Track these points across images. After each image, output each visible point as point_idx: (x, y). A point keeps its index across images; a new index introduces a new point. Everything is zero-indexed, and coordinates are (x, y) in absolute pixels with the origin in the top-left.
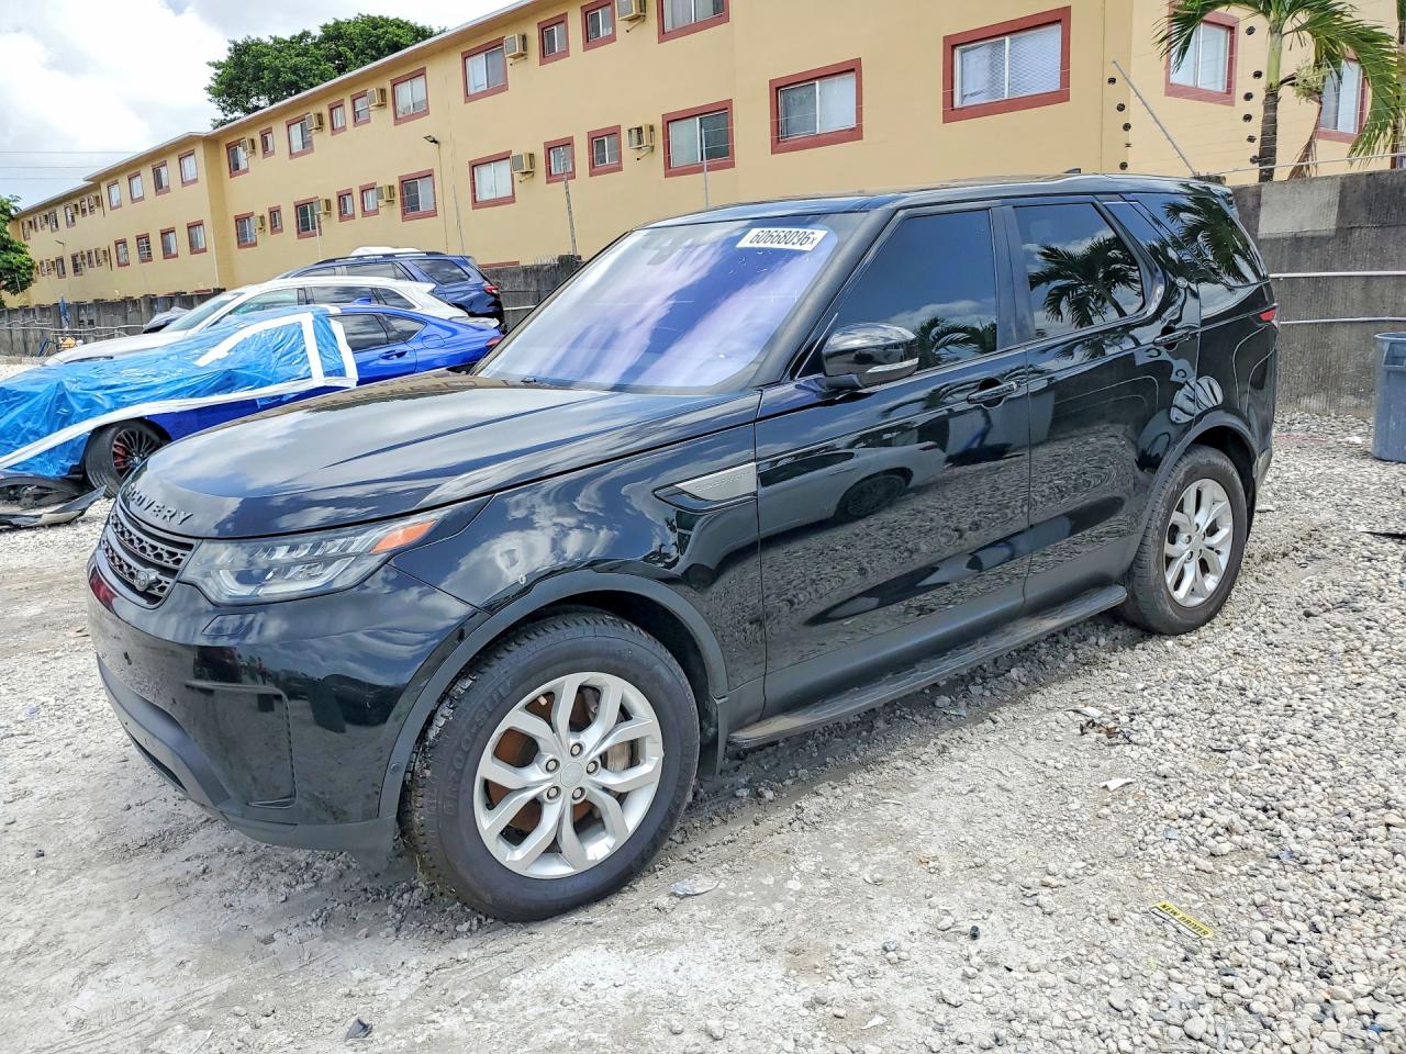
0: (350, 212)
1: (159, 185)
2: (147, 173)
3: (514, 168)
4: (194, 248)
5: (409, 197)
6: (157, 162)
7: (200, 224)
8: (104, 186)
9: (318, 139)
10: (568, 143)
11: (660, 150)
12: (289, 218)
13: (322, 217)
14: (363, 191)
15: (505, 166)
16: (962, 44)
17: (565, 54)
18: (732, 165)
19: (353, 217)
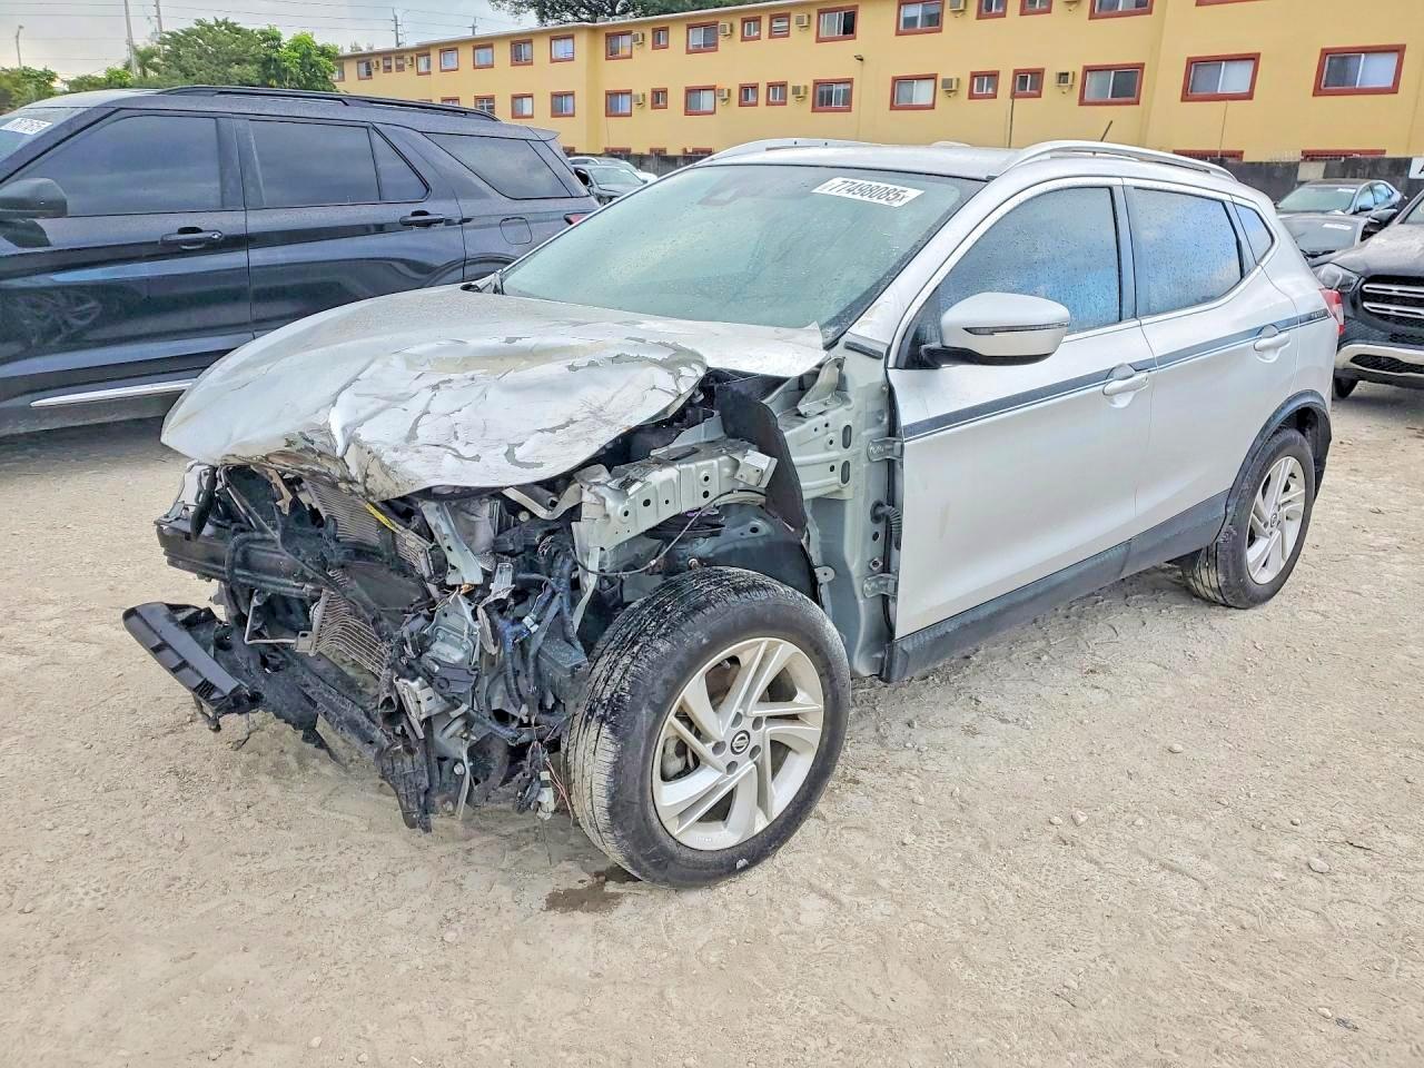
0: (751, 99)
1: (517, 59)
2: (503, 48)
3: (937, 86)
4: (557, 112)
5: (822, 95)
6: (518, 39)
7: (572, 94)
8: (435, 56)
9: (722, 41)
10: (993, 75)
11: (1077, 89)
12: (676, 99)
14: (770, 85)
17: (1003, 15)
18: (1137, 103)
19: (756, 104)
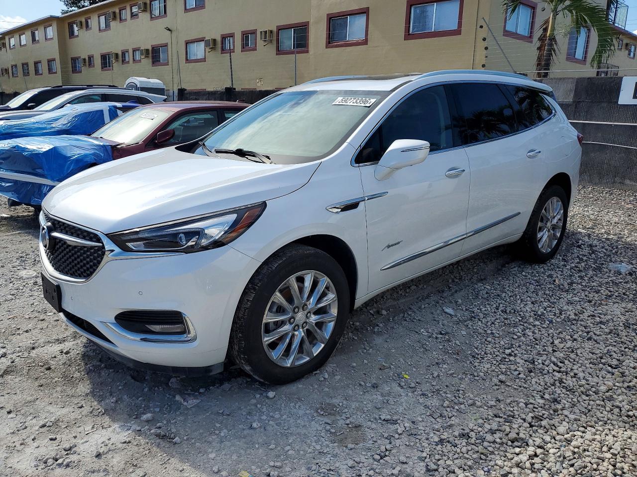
0: (127, 59)
1: (34, 39)
2: (28, 33)
3: (206, 46)
4: (50, 71)
5: (155, 55)
6: (33, 29)
7: (54, 60)
8: (7, 38)
9: (113, 24)
10: (232, 35)
11: (275, 42)
12: (98, 61)
13: (114, 61)
14: (134, 51)
15: (202, 44)
16: (415, 5)
18: (307, 52)
19: (128, 63)
